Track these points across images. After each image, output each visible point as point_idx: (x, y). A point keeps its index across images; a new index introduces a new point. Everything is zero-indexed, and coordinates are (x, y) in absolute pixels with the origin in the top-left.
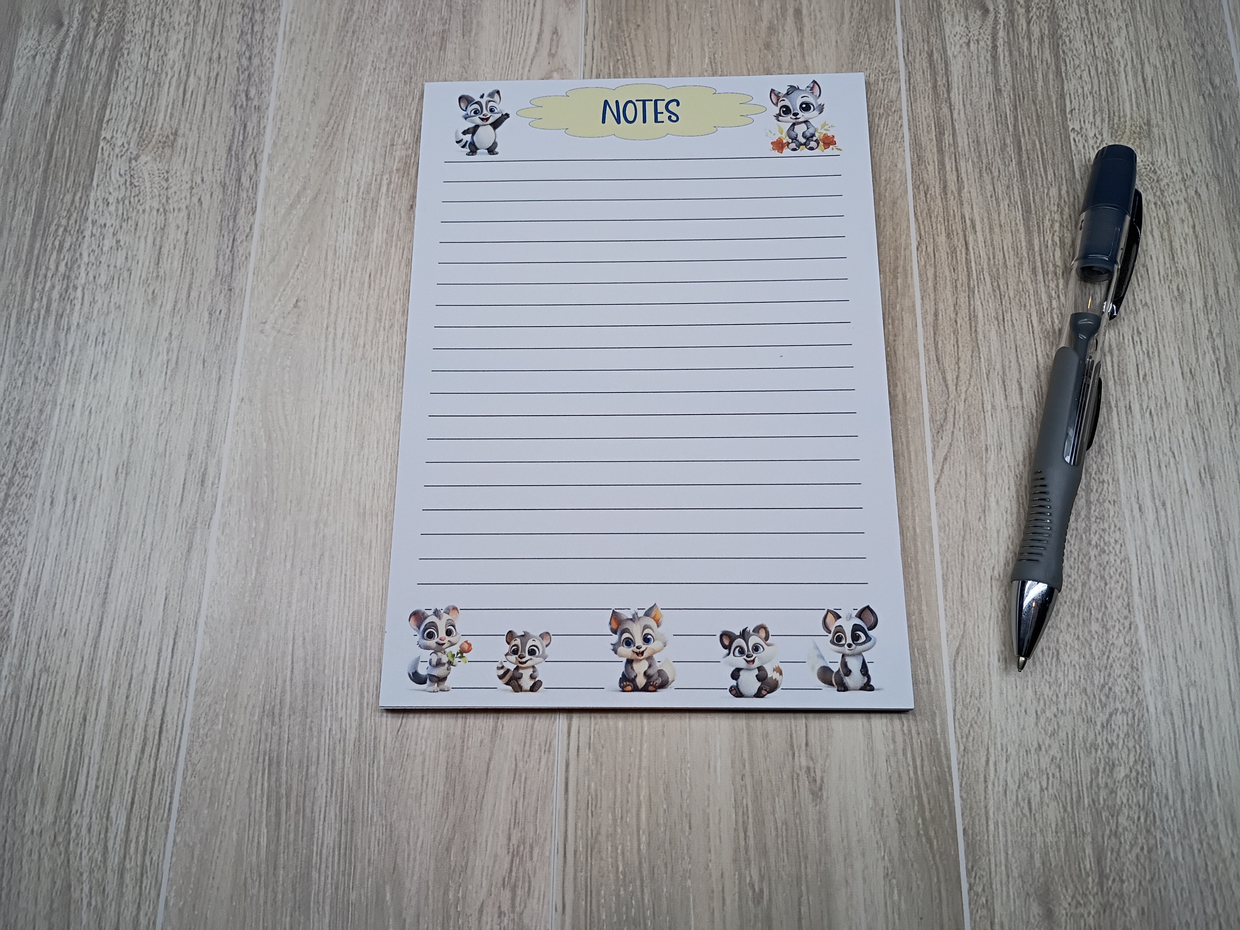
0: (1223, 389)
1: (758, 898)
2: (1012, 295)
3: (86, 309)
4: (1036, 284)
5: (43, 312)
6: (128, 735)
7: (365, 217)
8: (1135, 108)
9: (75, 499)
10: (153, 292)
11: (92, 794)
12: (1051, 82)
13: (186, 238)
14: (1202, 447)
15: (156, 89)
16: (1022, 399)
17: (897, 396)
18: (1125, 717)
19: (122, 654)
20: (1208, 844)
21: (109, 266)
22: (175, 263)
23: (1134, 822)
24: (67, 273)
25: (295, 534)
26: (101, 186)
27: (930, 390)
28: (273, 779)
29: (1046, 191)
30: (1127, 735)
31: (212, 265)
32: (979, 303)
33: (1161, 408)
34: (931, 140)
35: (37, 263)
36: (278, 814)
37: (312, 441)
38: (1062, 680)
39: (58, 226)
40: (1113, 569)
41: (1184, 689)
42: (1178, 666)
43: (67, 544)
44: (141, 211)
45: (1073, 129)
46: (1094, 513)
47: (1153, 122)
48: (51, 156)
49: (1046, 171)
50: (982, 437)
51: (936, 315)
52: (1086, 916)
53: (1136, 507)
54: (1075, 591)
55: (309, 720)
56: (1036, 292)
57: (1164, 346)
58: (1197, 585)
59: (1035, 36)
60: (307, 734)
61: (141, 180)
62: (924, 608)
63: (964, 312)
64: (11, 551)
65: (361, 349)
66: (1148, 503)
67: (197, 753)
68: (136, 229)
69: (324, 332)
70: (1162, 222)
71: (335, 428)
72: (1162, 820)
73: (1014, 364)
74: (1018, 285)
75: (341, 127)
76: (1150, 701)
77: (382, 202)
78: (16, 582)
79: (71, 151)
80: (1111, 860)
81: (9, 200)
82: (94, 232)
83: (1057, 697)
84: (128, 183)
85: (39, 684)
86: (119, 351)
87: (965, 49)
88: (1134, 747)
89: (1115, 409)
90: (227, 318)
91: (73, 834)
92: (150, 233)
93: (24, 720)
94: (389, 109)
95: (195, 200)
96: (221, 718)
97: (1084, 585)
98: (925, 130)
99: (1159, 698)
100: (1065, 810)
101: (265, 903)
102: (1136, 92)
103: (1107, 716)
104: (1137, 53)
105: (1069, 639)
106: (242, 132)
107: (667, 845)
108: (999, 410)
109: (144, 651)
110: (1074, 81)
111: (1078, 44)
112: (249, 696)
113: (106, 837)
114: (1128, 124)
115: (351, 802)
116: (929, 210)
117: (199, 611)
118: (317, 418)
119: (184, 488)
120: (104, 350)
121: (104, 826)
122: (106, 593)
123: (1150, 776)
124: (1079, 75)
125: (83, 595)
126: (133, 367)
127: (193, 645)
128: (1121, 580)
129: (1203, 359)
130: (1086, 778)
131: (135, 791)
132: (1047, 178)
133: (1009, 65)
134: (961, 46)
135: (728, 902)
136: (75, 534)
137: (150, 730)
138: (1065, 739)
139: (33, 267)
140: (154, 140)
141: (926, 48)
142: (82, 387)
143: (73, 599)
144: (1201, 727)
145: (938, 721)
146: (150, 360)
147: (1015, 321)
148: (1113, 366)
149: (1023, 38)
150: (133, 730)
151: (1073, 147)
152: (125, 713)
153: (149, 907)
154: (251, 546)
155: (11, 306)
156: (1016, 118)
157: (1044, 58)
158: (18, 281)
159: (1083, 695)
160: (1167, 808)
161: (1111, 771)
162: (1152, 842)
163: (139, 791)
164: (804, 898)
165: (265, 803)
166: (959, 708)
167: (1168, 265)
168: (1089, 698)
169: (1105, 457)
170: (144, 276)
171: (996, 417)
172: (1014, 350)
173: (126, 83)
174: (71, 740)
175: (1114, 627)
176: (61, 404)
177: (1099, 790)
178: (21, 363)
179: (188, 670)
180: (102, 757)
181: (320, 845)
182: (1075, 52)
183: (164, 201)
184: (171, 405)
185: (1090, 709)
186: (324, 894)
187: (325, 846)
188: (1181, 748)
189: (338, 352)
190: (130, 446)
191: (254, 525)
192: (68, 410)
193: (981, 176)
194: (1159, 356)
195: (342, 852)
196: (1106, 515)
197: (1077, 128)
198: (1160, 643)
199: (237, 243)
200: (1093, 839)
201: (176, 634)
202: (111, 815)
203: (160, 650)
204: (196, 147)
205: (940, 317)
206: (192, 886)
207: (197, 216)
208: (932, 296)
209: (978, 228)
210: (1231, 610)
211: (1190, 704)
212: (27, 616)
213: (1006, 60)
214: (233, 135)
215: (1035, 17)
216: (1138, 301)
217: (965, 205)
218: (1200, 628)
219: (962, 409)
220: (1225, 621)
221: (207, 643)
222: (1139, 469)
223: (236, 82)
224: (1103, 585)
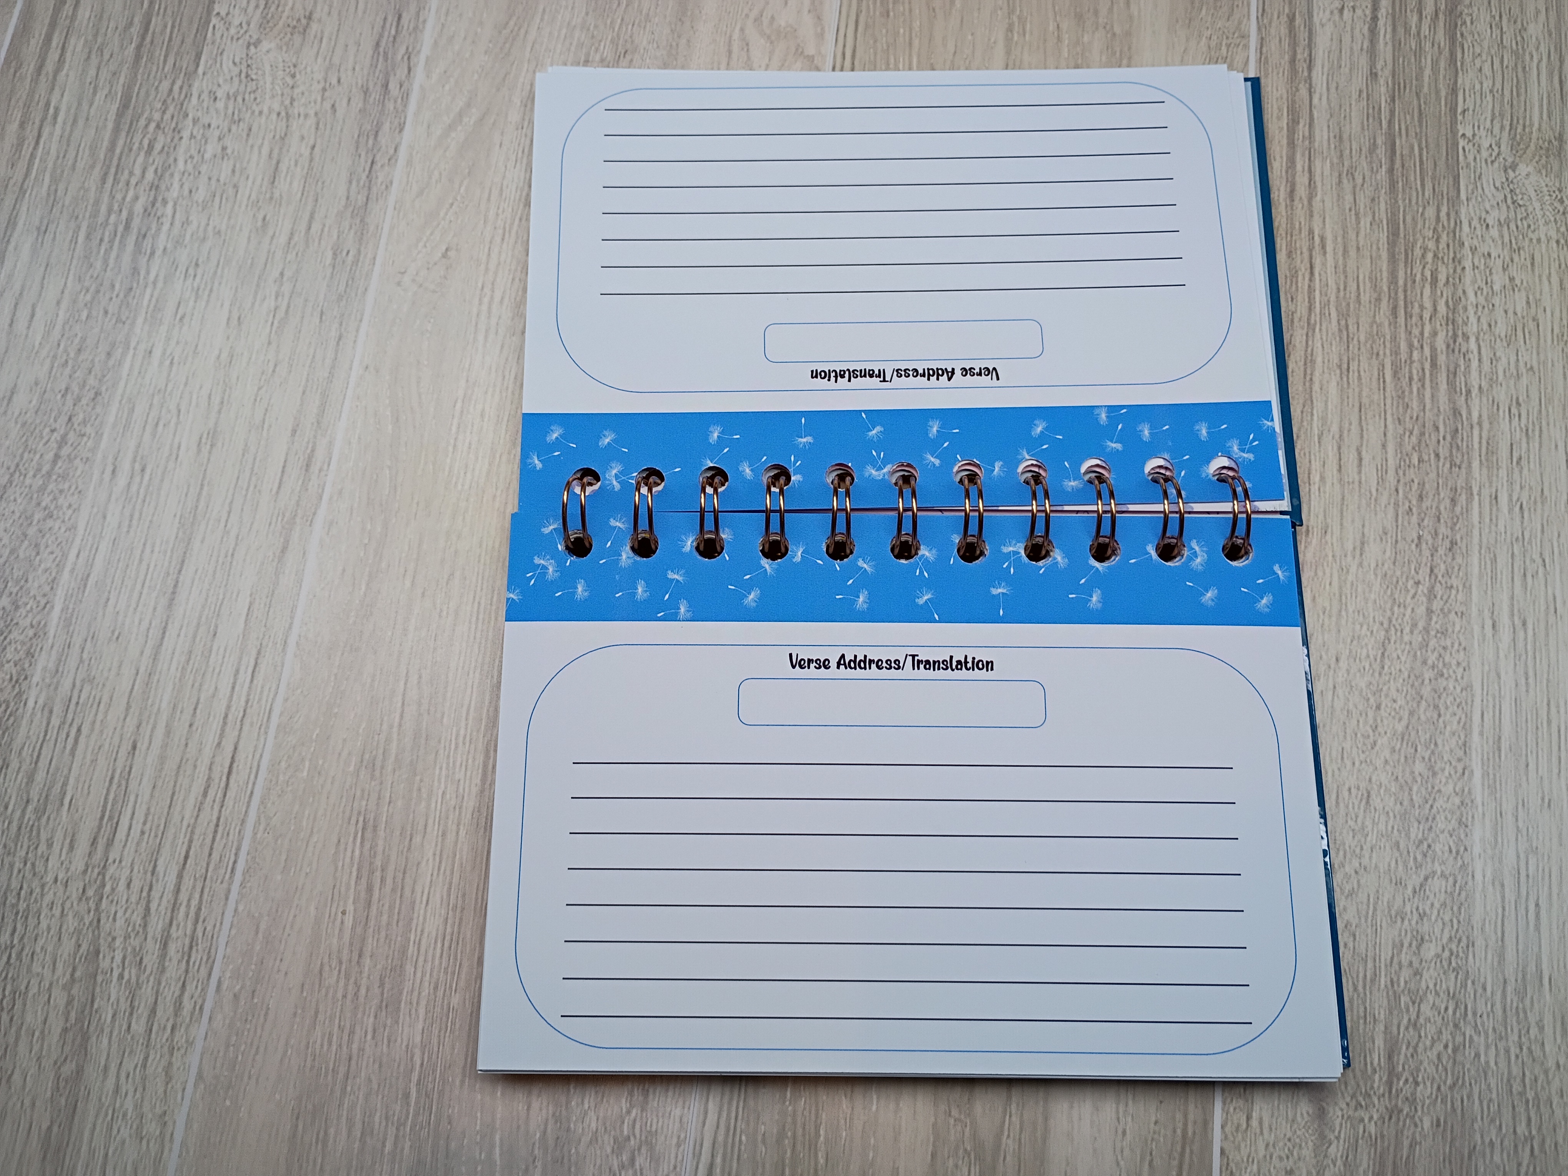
2: (1362, 339)
3: (176, 230)
4: (1395, 328)
5: (121, 228)
6: (188, 773)
8: (1545, 116)
9: (143, 470)
10: (264, 219)
11: (135, 841)
12: (1442, 72)
13: (311, 154)
16: (1360, 472)
18: (1444, 883)
19: (189, 670)
20: (1529, 1049)
21: (210, 179)
22: (295, 184)
23: (1439, 1013)
24: (156, 183)
26: (208, 75)
28: (367, 846)
29: (1421, 210)
30: (1444, 905)
32: (1319, 345)
33: (1535, 502)
34: (1281, 129)
35: (118, 166)
36: (370, 889)
37: (450, 429)
38: (1370, 827)
39: (149, 120)
40: (1451, 698)
41: (1522, 856)
42: (1518, 827)
43: (130, 526)
44: (257, 113)
45: (1464, 135)
46: (1436, 623)
48: (146, 30)
49: (1423, 185)
52: (1366, 1121)
53: (1488, 623)
54: (1400, 719)
55: (418, 778)
56: (1394, 338)
57: (1548, 424)
60: (415, 795)
61: (260, 72)
64: (57, 527)
67: (273, 803)
68: (248, 135)
71: (482, 415)
73: (1355, 428)
74: (1371, 327)
75: (523, 31)
76: (1478, 866)
78: (60, 567)
79: (173, 27)
80: (1406, 1055)
81: (88, 80)
82: (195, 133)
83: (1362, 849)
84: (243, 75)
85: (79, 697)
86: (215, 288)
87: (1337, 17)
88: (1451, 921)
89: (1476, 497)
90: (356, 262)
91: (108, 888)
92: (266, 142)
93: (56, 740)
94: (587, 14)
95: (327, 105)
96: (307, 764)
97: (1411, 713)
98: (1275, 115)
101: (344, 996)
102: (1549, 96)
103: (1422, 877)
104: (1555, 47)
105: (1384, 778)
106: (395, 24)
108: (1329, 484)
109: (217, 670)
110: (1471, 74)
111: (1482, 26)
112: (345, 740)
113: (149, 896)
114: (1534, 135)
115: (462, 884)
117: (290, 628)
119: (283, 472)
120: (195, 285)
121: (148, 881)
122: (174, 593)
123: (1467, 958)
124: (1478, 66)
125: (145, 591)
126: (230, 312)
127: (279, 669)
128: (1459, 712)
130: (1386, 954)
131: (191, 841)
132: (1423, 194)
134: (1332, 12)
136: (141, 514)
137: (217, 769)
138: (1365, 901)
139: (113, 170)
140: (281, 23)
141: (1287, 11)
146: (253, 304)
147: (1362, 373)
148: (1480, 443)
149: (1412, 11)
150: (195, 767)
152: (187, 745)
153: (197, 987)
154: (362, 554)
155: (81, 216)
156: (1392, 112)
159: (1395, 851)
160: (1483, 1001)
161: (1419, 947)
163: (196, 844)
165: (354, 874)
168: (1401, 855)
169: (1457, 556)
170: (253, 197)
171: (1325, 492)
172: (1356, 409)
174: (114, 771)
175: (1443, 770)
176: (135, 349)
177: (1400, 968)
178: (88, 291)
179: (270, 700)
180: (152, 796)
181: (419, 933)
183: (287, 102)
184: (276, 366)
185: (1400, 868)
186: (419, 993)
187: (426, 935)
188: (1510, 928)
189: (494, 321)
190: (219, 412)
191: (369, 527)
192: (144, 357)
193: (1340, 182)
194: (1540, 436)
195: (447, 944)
196: (1450, 630)
197: (1469, 134)
198: (1498, 796)
199: (377, 167)
200: (1386, 1028)
201: (259, 653)
202: (158, 869)
203: (237, 671)
204: (334, 37)
206: (253, 967)
207: (329, 126)
209: (1329, 248)
211: (1528, 876)
212: (70, 611)
214: (383, 27)
216: (1521, 364)
217: (1316, 217)
218: (1551, 782)
222: (1499, 576)
224: (1436, 716)
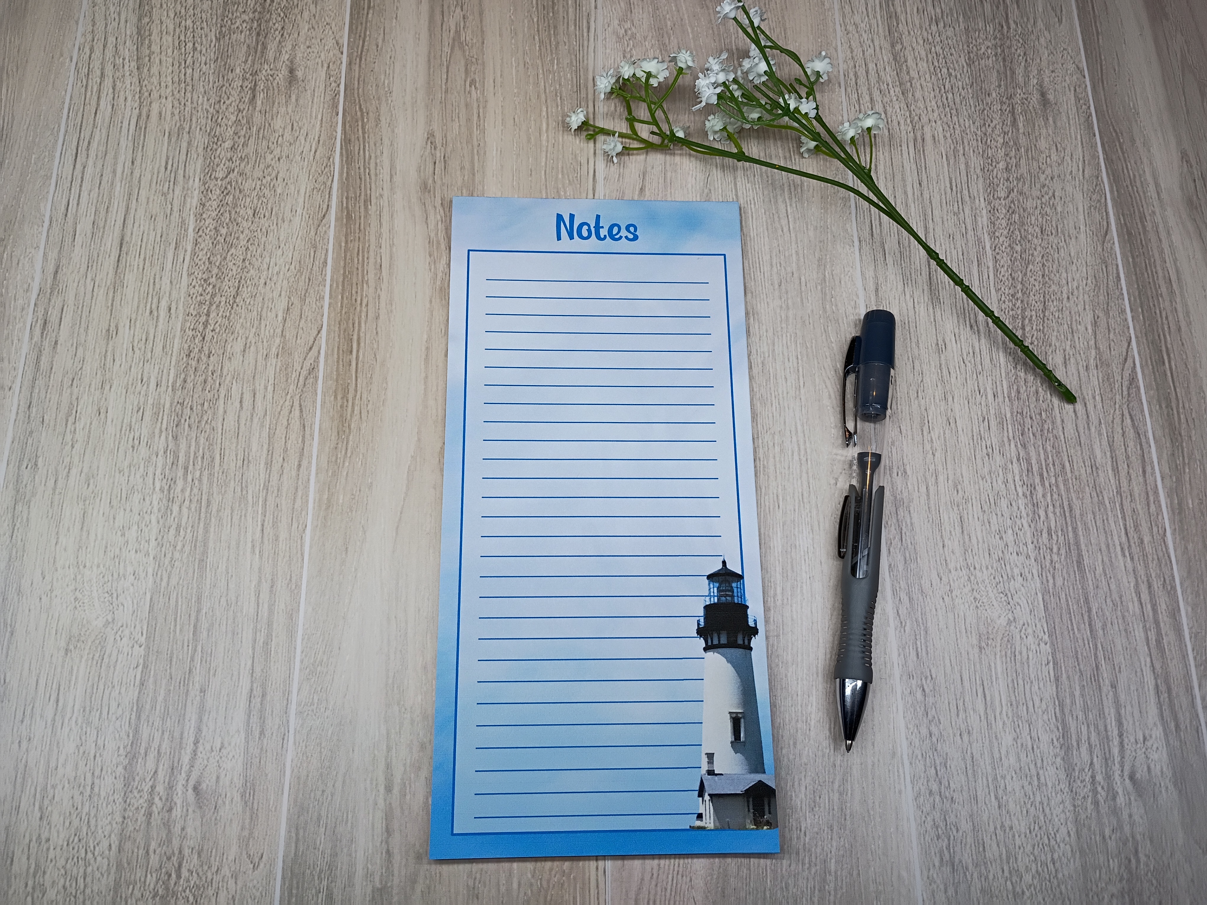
0: (77, 399)
1: (473, 82)
7: (792, 562)
14: (109, 354)
15: (1013, 698)
17: (342, 398)
25: (802, 300)
27: (314, 402)
31: (915, 515)
47: (62, 653)
50: (279, 364)
51: (299, 466)
58: (142, 256)
59: (152, 756)
62: (343, 244)
63: (276, 467)
65: (776, 442)
66: (163, 313)
69: (809, 457)
70: (84, 549)
72: (207, 118)
77: (779, 577)
99: (190, 186)
100: (270, 124)
107: (529, 109)
116: (290, 564)
118: (802, 386)
129: (86, 424)
133: (186, 721)
135: (492, 81)
142: (992, 412)
143: (951, 258)
144: (166, 169)
145: (345, 175)
151: (145, 628)
157: (149, 728)
158: (1076, 504)
162: (217, 107)
164: (444, 81)
166: (329, 183)
167: (91, 507)
173: (1044, 707)
182: (117, 736)
205: (296, 464)
208: (300, 483)
210: (122, 239)
213: (188, 727)
215: (148, 780)
219: (292, 387)
220: (129, 234)
221: (849, 230)
223: (937, 706)
